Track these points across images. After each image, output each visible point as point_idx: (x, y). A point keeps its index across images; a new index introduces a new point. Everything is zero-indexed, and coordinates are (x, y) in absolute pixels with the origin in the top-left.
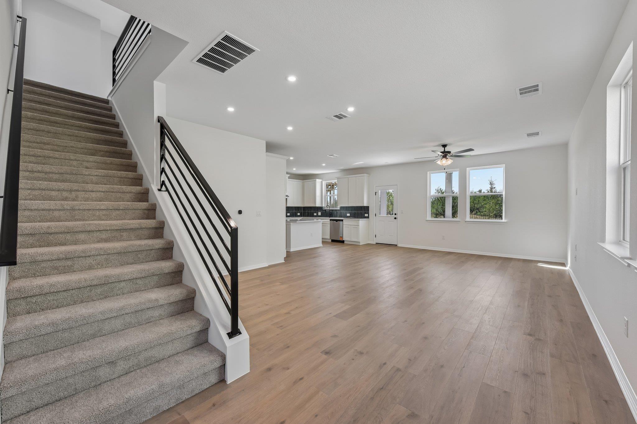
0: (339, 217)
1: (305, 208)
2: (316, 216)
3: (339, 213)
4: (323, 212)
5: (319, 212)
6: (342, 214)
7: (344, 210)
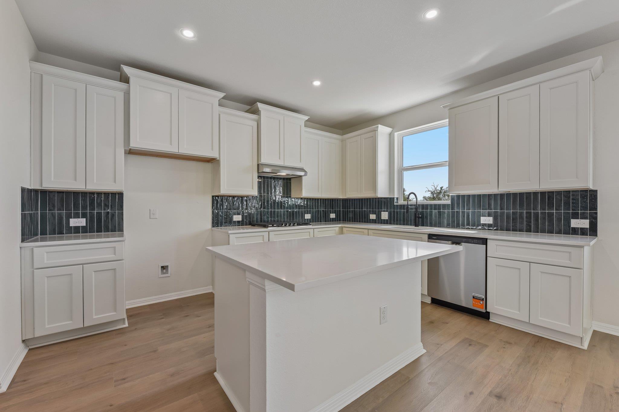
0: (448, 226)
1: (346, 202)
2: (374, 222)
3: (448, 215)
4: (394, 212)
5: (384, 211)
6: (461, 218)
7: (467, 205)
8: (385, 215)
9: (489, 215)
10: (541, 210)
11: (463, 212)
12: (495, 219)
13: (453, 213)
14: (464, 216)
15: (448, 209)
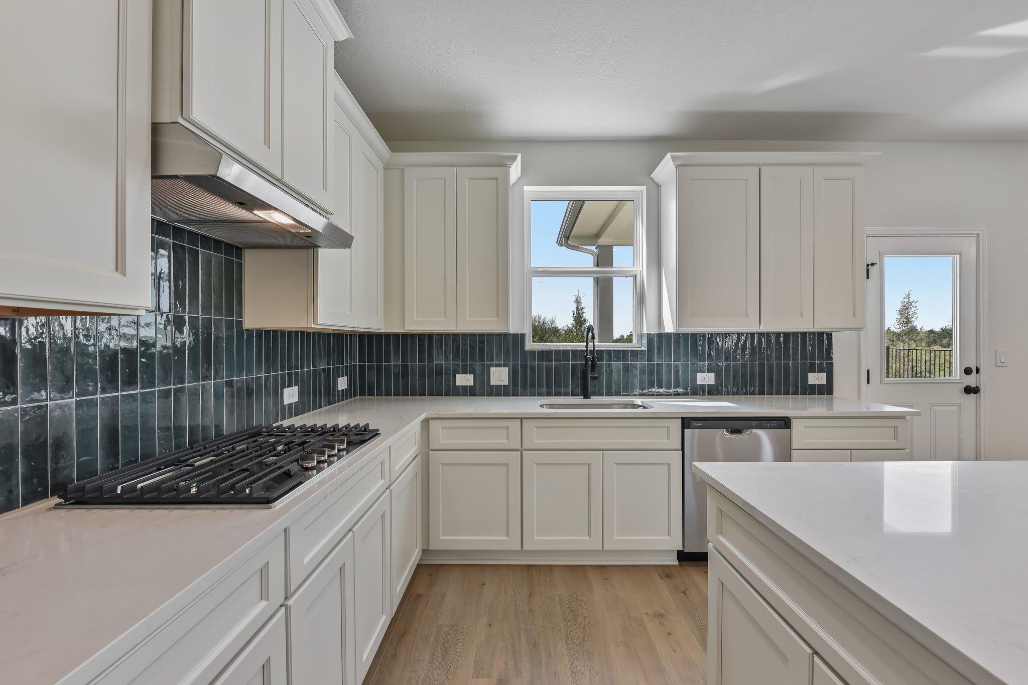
2: (468, 392)
3: (643, 372)
4: (524, 367)
5: (497, 366)
6: (665, 376)
7: (675, 352)
8: (500, 376)
9: (710, 370)
10: (776, 360)
11: (668, 366)
12: (718, 376)
13: (651, 367)
14: (670, 373)
15: (643, 359)
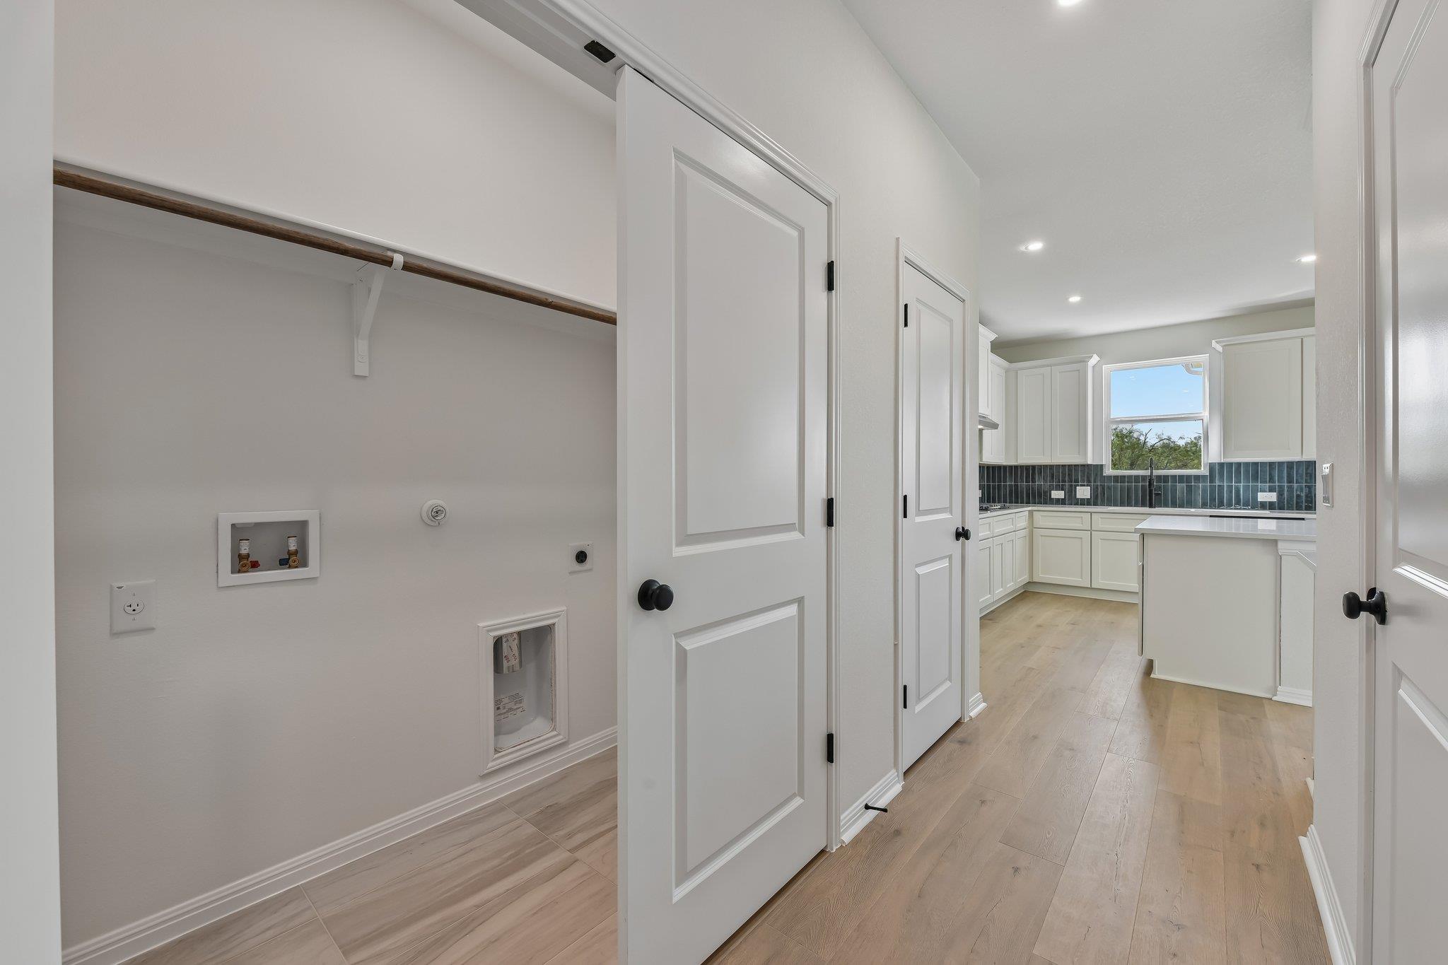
2: (1060, 502)
3: (1204, 491)
4: (1102, 486)
5: (1082, 485)
6: (1226, 494)
7: (1236, 476)
8: (1084, 492)
9: (1271, 490)
11: (1230, 487)
12: (1280, 495)
13: (1213, 487)
14: (1231, 492)
15: (1204, 482)
